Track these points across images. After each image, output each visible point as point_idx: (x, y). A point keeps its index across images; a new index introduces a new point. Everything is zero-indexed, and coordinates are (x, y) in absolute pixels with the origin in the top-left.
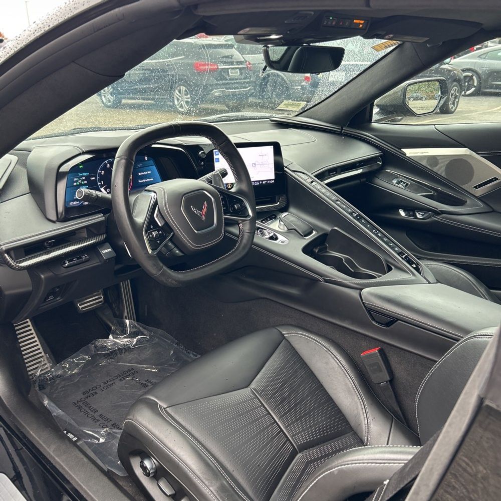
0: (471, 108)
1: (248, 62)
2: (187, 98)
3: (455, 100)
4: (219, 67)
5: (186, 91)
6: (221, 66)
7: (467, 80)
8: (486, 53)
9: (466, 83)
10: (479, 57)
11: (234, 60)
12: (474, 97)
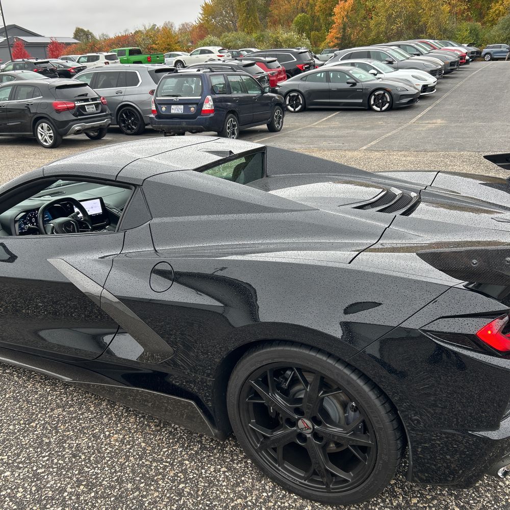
0: (297, 124)
1: (102, 98)
2: (50, 133)
3: (279, 120)
4: (76, 105)
5: (48, 127)
6: (78, 104)
7: (294, 99)
8: (306, 76)
9: (294, 101)
10: (301, 79)
11: (89, 97)
12: (302, 113)
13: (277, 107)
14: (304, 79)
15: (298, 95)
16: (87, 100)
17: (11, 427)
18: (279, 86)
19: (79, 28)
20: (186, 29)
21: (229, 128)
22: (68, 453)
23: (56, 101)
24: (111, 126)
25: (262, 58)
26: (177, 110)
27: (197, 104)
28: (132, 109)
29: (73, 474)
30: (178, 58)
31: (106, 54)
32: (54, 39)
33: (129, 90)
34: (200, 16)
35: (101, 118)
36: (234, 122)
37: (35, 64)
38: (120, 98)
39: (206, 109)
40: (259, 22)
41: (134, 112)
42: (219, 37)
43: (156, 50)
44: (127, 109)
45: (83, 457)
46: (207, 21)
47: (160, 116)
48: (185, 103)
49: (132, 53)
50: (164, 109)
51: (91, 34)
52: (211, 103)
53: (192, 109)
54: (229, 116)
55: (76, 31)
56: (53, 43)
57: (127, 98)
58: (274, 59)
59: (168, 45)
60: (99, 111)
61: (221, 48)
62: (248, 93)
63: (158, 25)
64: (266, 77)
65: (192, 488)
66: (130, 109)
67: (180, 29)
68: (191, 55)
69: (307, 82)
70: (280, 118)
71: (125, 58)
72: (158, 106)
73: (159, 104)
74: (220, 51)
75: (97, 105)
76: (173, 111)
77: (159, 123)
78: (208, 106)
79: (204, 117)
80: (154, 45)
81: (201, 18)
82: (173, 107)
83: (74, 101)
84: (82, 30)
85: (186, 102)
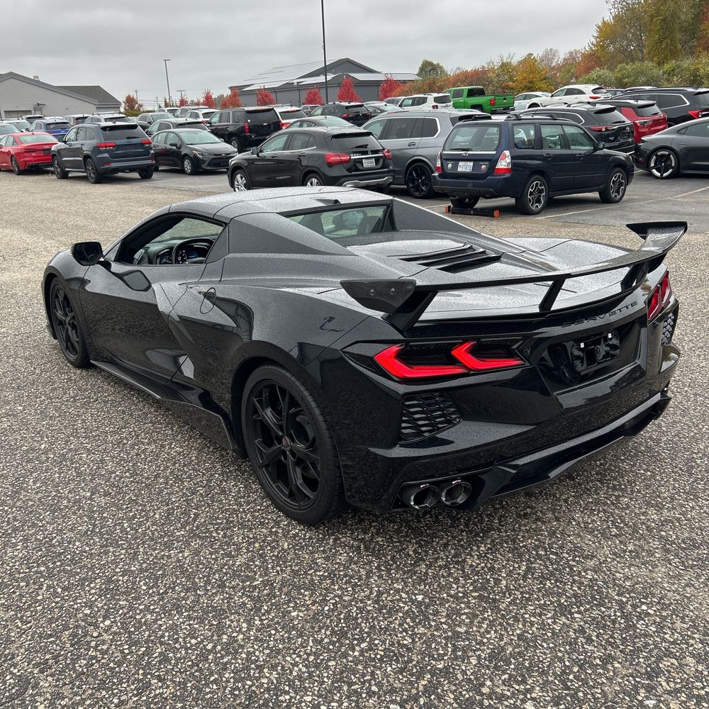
1: (386, 150)
3: (619, 188)
4: (352, 158)
6: (354, 157)
7: (663, 160)
8: (687, 127)
9: (662, 163)
10: (678, 132)
11: (369, 148)
12: (672, 181)
13: (617, 169)
14: (683, 131)
15: (669, 155)
16: (366, 153)
17: (107, 429)
18: (643, 141)
19: (427, 61)
20: (574, 58)
21: (531, 194)
22: (133, 453)
23: (330, 153)
24: (392, 186)
25: (632, 102)
26: (466, 167)
27: (490, 160)
28: (423, 165)
29: (128, 465)
30: (534, 100)
31: (436, 95)
32: (389, 76)
33: (424, 141)
34: (593, 40)
35: (381, 175)
36: (541, 185)
37: (347, 107)
38: (412, 152)
39: (501, 167)
40: (679, 46)
41: (426, 169)
42: (611, 69)
43: (512, 89)
44: (419, 166)
45: (143, 457)
46: (602, 46)
47: (444, 174)
48: (476, 160)
49: (471, 93)
50: (450, 166)
51: (441, 67)
52: (508, 160)
53: (484, 167)
54: (534, 178)
55: (423, 65)
56: (387, 81)
57: (419, 152)
58: (651, 102)
59: (530, 82)
60: (379, 167)
61: (597, 86)
62: (570, 149)
63: (535, 55)
64: (628, 128)
65: (206, 492)
66: (421, 166)
67: (565, 59)
68: (552, 96)
69: (685, 136)
70: (621, 184)
71: (461, 100)
72: (444, 162)
73: (445, 160)
74: (594, 91)
75: (377, 160)
76: (460, 169)
77: (443, 184)
78: (504, 164)
79: (496, 177)
80: (511, 83)
81: (595, 42)
82: (461, 163)
83: (349, 154)
84: (431, 64)
85: (477, 158)
